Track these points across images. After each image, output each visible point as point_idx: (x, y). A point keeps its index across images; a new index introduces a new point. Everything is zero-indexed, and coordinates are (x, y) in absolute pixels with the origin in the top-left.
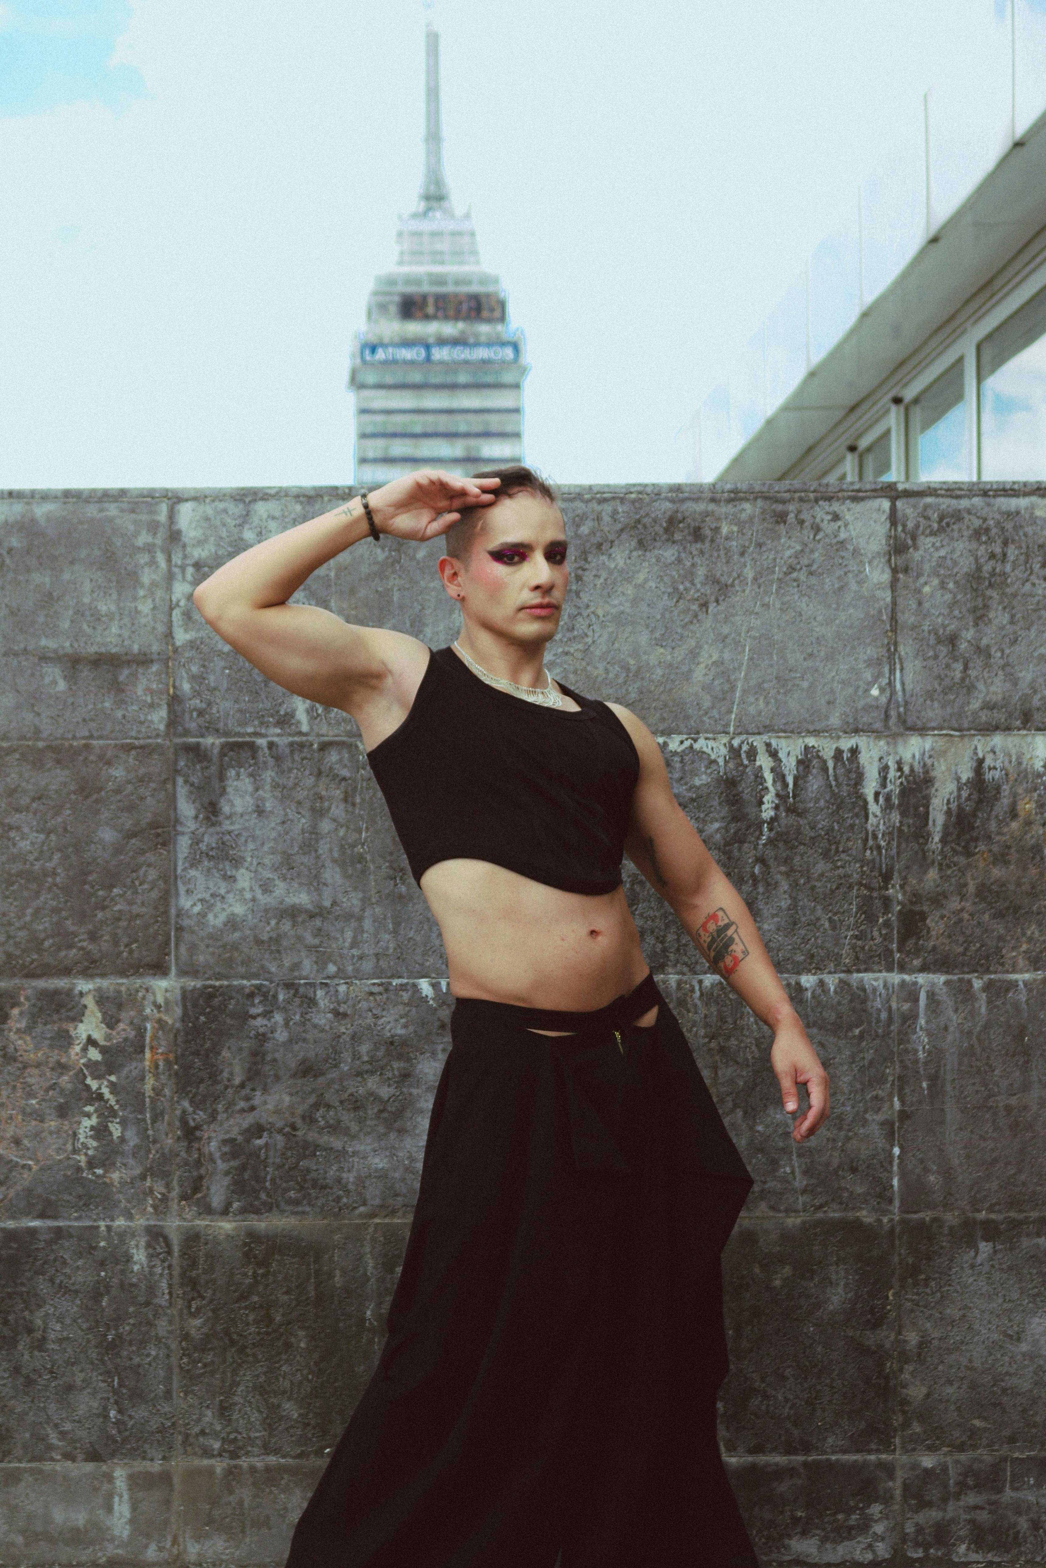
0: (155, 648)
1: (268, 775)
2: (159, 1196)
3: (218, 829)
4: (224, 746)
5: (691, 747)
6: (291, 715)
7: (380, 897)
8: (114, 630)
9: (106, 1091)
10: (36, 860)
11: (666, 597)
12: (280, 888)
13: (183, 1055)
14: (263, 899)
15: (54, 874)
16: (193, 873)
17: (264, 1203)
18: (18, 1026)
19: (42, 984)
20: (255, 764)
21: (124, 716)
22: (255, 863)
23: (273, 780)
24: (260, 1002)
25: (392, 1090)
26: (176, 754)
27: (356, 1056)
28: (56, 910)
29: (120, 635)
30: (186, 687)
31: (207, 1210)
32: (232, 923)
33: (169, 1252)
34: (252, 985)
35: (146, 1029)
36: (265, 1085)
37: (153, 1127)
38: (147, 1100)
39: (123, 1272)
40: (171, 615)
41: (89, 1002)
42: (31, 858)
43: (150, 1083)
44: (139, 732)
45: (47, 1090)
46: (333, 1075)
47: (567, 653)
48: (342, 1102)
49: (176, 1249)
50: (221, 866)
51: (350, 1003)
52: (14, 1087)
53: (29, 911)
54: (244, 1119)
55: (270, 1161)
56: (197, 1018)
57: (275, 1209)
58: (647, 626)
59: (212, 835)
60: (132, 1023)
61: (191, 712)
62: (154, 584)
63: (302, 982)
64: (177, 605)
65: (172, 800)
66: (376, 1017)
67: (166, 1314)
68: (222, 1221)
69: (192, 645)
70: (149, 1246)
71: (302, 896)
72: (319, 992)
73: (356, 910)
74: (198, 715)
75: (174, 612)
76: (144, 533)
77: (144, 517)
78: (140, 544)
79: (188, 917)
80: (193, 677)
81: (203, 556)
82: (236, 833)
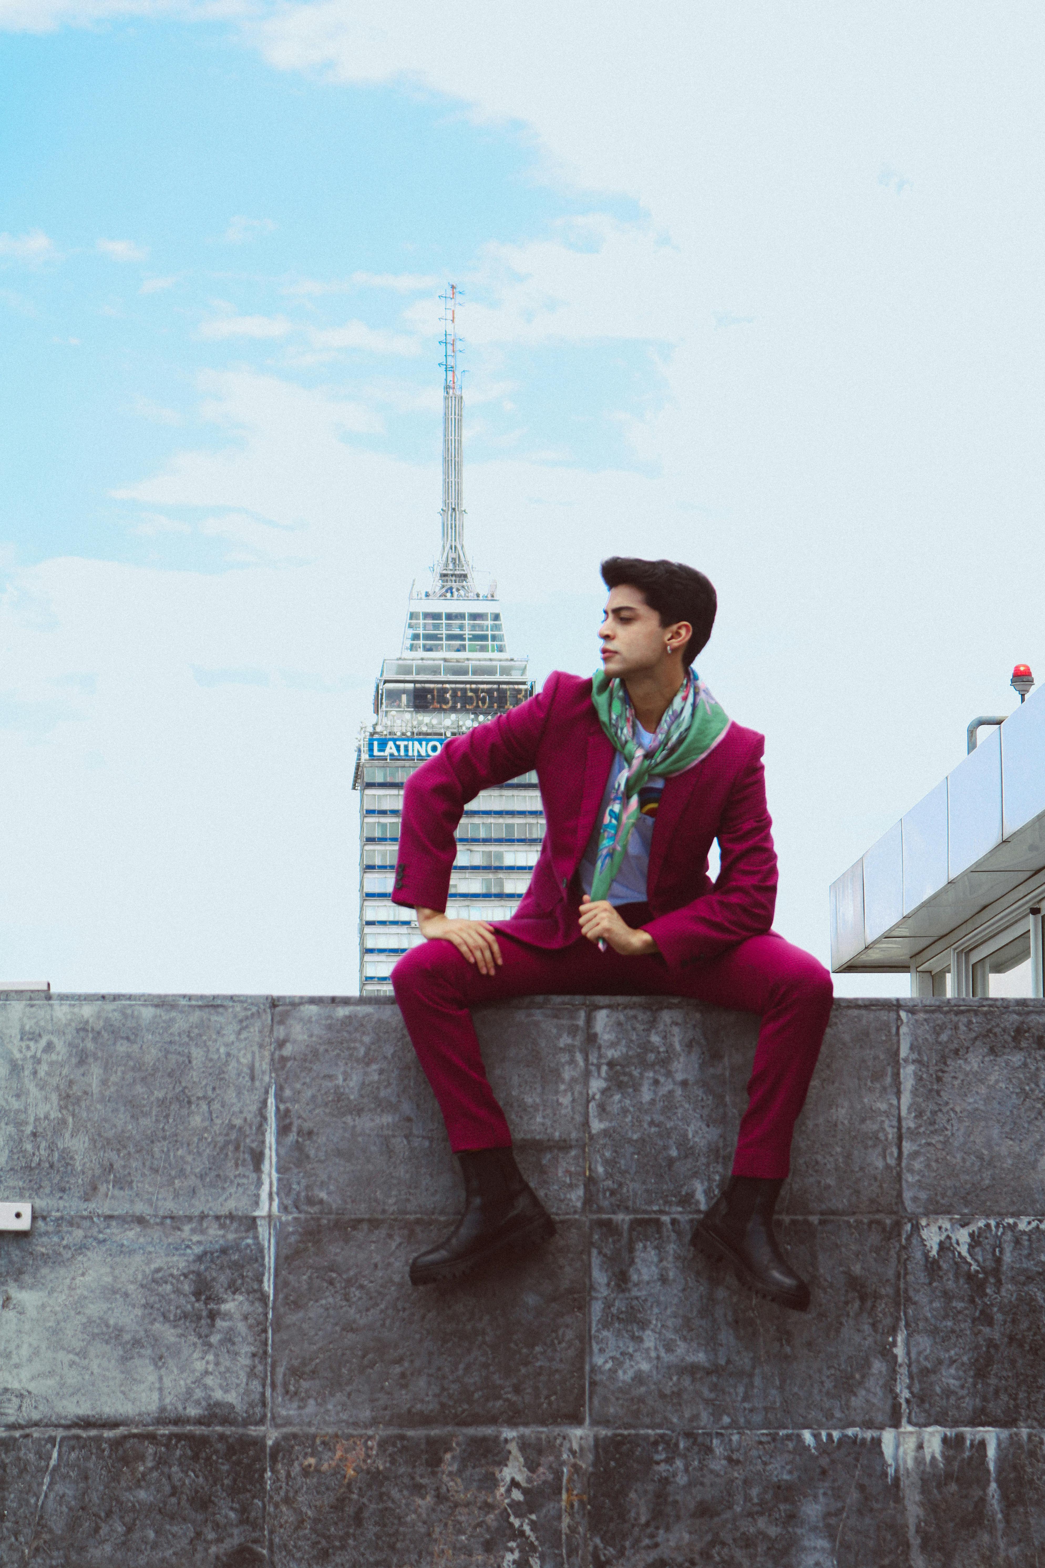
0: (574, 1135)
1: (671, 1248)
3: (627, 1295)
4: (633, 1222)
5: (1038, 1227)
6: (691, 1195)
7: (769, 1356)
8: (539, 1119)
9: (527, 1528)
11: (1014, 1096)
12: (681, 1348)
13: (595, 1496)
14: (666, 1358)
15: (484, 1333)
16: (605, 1333)
18: (450, 1469)
19: (471, 1431)
20: (660, 1238)
21: (546, 1195)
22: (659, 1325)
23: (675, 1252)
24: (664, 1449)
25: (779, 1530)
26: (591, 1228)
27: (747, 1498)
28: (486, 1366)
29: (543, 1124)
30: (600, 1169)
32: (639, 1378)
34: (657, 1434)
35: (563, 1472)
36: (668, 1524)
37: (568, 1561)
38: (564, 1537)
40: (587, 1107)
41: (513, 1447)
43: (566, 1521)
44: (559, 1208)
45: (475, 1528)
46: (728, 1515)
47: (929, 1144)
48: (734, 1540)
50: (629, 1328)
51: (742, 1451)
52: (446, 1525)
53: (461, 1366)
54: (649, 1554)
56: (608, 1464)
58: (999, 1121)
59: (621, 1300)
60: (550, 1467)
61: (604, 1192)
62: (573, 1080)
63: (700, 1431)
64: (593, 1098)
65: (588, 1269)
66: (765, 1464)
69: (605, 1133)
71: (700, 1355)
72: (715, 1441)
73: (748, 1368)
74: (611, 1195)
75: (591, 1105)
76: (565, 1035)
77: (564, 1022)
78: (562, 1045)
79: (601, 1373)
80: (607, 1161)
81: (616, 1056)
82: (643, 1298)
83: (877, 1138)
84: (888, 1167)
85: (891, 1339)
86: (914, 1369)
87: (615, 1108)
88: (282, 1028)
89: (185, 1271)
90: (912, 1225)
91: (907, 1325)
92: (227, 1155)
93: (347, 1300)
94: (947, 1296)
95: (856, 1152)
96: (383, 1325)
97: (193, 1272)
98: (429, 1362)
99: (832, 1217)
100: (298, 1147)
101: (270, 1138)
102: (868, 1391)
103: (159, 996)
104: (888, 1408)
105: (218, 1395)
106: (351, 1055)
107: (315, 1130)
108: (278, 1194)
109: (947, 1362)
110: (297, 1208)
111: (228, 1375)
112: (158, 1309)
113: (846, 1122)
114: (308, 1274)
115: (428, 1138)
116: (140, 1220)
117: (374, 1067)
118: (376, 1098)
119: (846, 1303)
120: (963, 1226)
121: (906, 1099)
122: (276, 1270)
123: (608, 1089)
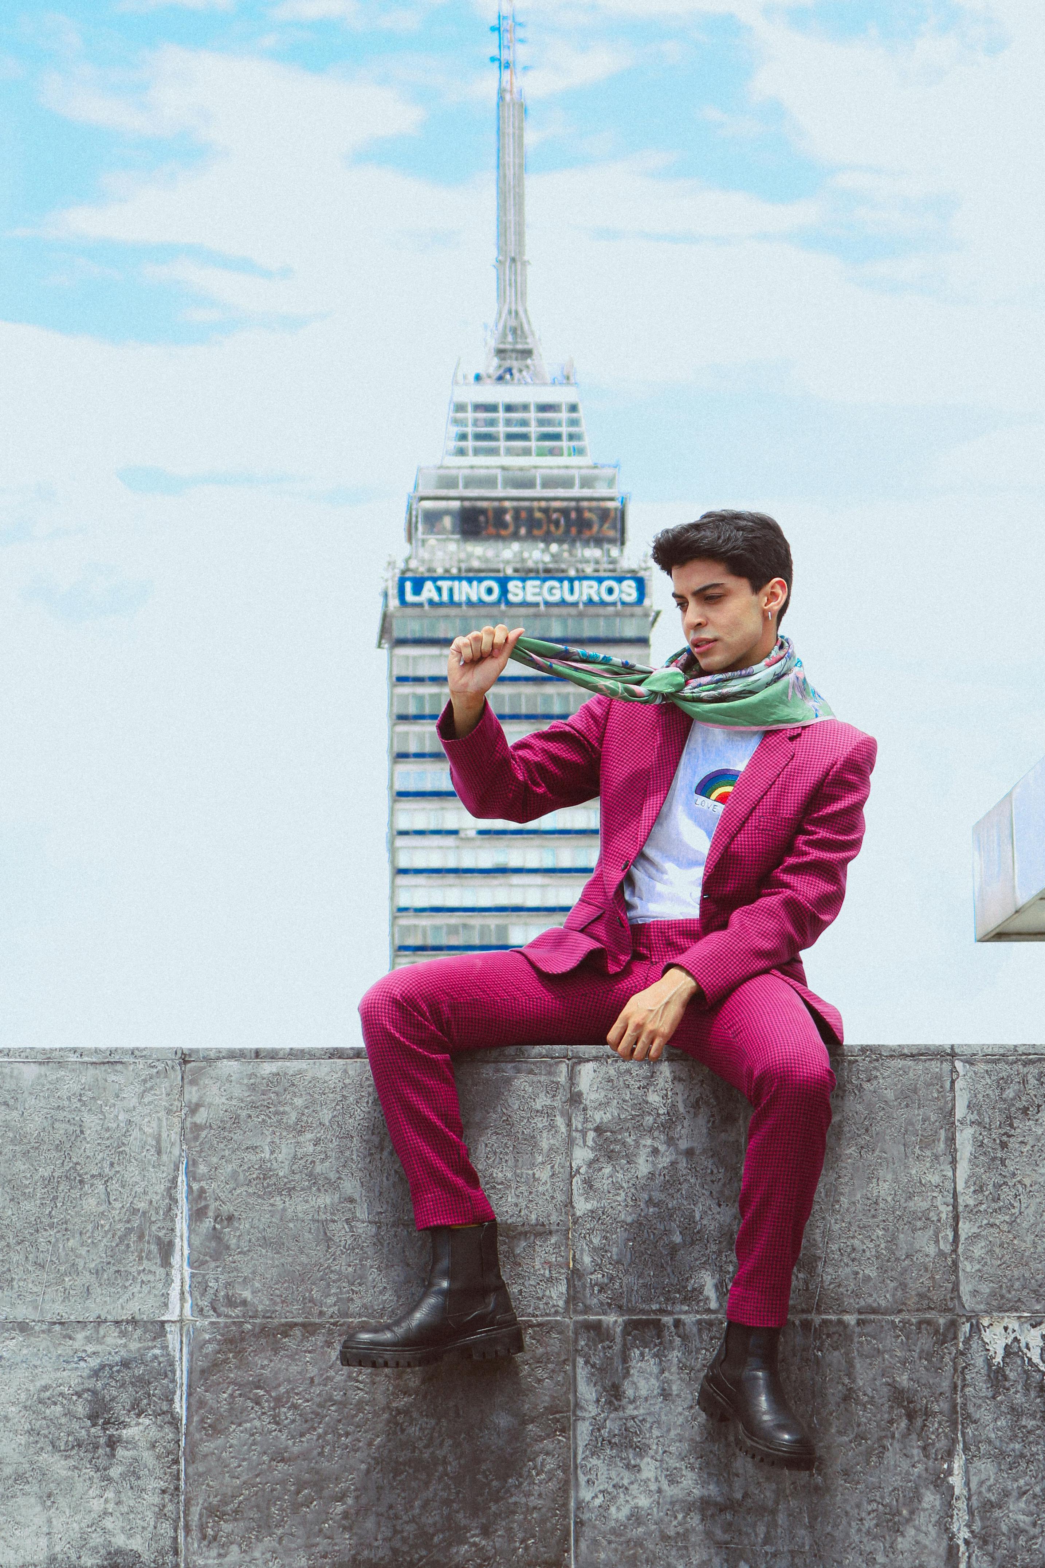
0: (554, 1218)
1: (675, 1355)
3: (621, 1414)
4: (627, 1324)
6: (700, 1290)
7: (795, 1488)
8: (511, 1199)
10: (427, 1447)
12: (688, 1479)
14: (670, 1491)
15: (445, 1462)
16: (594, 1461)
20: (661, 1343)
21: (520, 1292)
22: (661, 1452)
23: (680, 1361)
26: (576, 1333)
28: (447, 1502)
29: (516, 1205)
30: (587, 1260)
32: (637, 1517)
40: (571, 1183)
42: (420, 1444)
44: (536, 1308)
47: (992, 1225)
50: (624, 1455)
53: (418, 1503)
59: (614, 1420)
61: (592, 1286)
62: (553, 1149)
64: (578, 1172)
65: (572, 1383)
69: (593, 1215)
71: (711, 1487)
73: (770, 1503)
74: (600, 1291)
75: (574, 1180)
76: (542, 1095)
77: (541, 1078)
78: (538, 1107)
79: (589, 1510)
80: (595, 1249)
81: (605, 1120)
82: (641, 1418)
83: (927, 1219)
84: (941, 1254)
85: (946, 1466)
86: (975, 1502)
87: (603, 1183)
88: (195, 1089)
89: (79, 1389)
90: (972, 1325)
91: (966, 1449)
92: (128, 1246)
93: (277, 1424)
94: (1015, 1412)
95: (901, 1236)
96: (321, 1454)
97: (89, 1390)
98: (378, 1499)
99: (872, 1317)
100: (216, 1236)
101: (182, 1225)
102: (918, 1529)
103: (44, 1051)
104: (942, 1550)
105: (120, 1541)
106: (280, 1122)
107: (236, 1214)
108: (191, 1293)
109: (1015, 1494)
110: (215, 1310)
111: (132, 1516)
112: (46, 1436)
113: (889, 1199)
114: (229, 1391)
115: (376, 1223)
116: (23, 1327)
117: (309, 1136)
118: (310, 1175)
119: (891, 1422)
120: (1034, 1326)
121: (963, 1169)
122: (189, 1386)
123: (596, 1160)
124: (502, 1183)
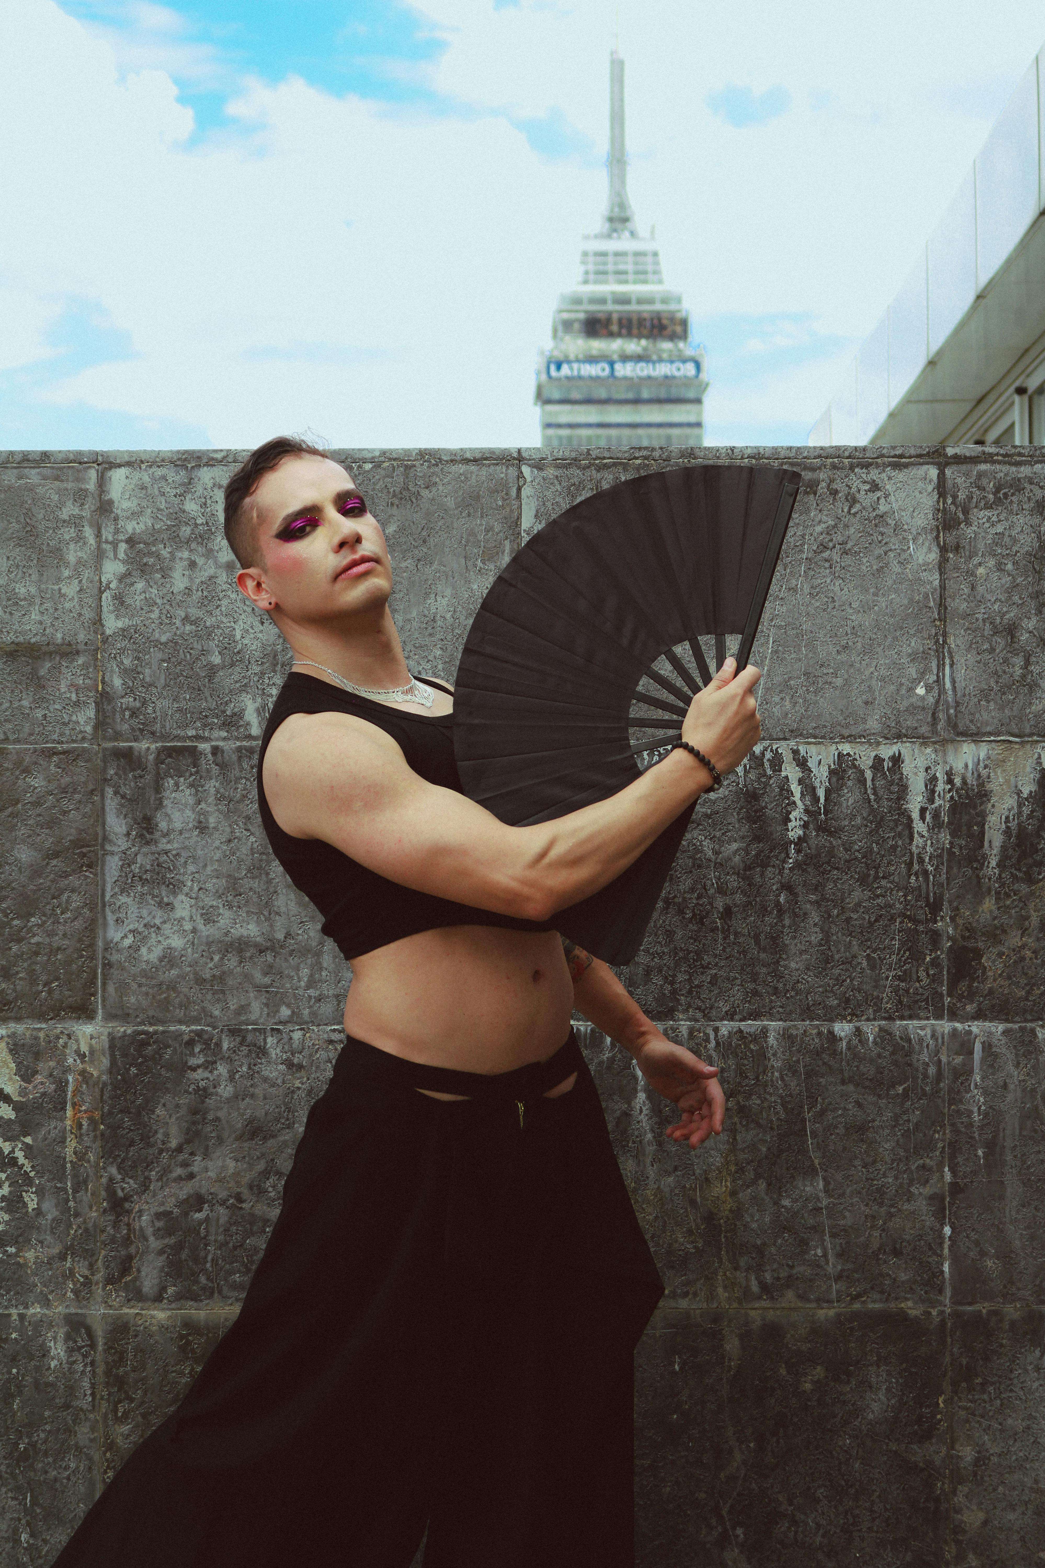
0: (82, 637)
1: (212, 786)
2: (82, 1280)
3: (153, 848)
4: (159, 751)
6: (239, 715)
8: (35, 616)
9: (19, 1154)
12: (225, 918)
13: (110, 1113)
14: (205, 931)
16: (123, 899)
17: (204, 1289)
20: (197, 772)
21: (45, 716)
22: (196, 888)
23: (218, 792)
24: (201, 1051)
26: (105, 761)
29: (41, 623)
30: (117, 682)
31: (136, 1295)
32: (169, 958)
33: (93, 1346)
34: (191, 1031)
35: (67, 1082)
36: (207, 1148)
37: (74, 1197)
38: (68, 1165)
39: (37, 1369)
40: (100, 599)
41: (2, 1049)
43: (72, 1144)
44: (62, 734)
49: (100, 1342)
50: (156, 892)
51: (306, 1052)
54: (181, 1188)
55: (212, 1238)
56: (128, 1070)
57: (216, 1295)
59: (146, 855)
60: (51, 1075)
61: (123, 711)
62: (81, 563)
63: (250, 1027)
64: (108, 587)
65: (100, 815)
67: (87, 1419)
68: (155, 1309)
69: (124, 633)
70: (68, 1337)
71: (250, 927)
72: (269, 1040)
74: (131, 716)
75: (104, 596)
76: (69, 504)
77: (70, 485)
78: (65, 517)
79: (118, 951)
80: (126, 671)
81: (138, 531)
82: (174, 852)
87: (136, 599)
113: (448, 616)
123: (128, 574)
124: (25, 599)
